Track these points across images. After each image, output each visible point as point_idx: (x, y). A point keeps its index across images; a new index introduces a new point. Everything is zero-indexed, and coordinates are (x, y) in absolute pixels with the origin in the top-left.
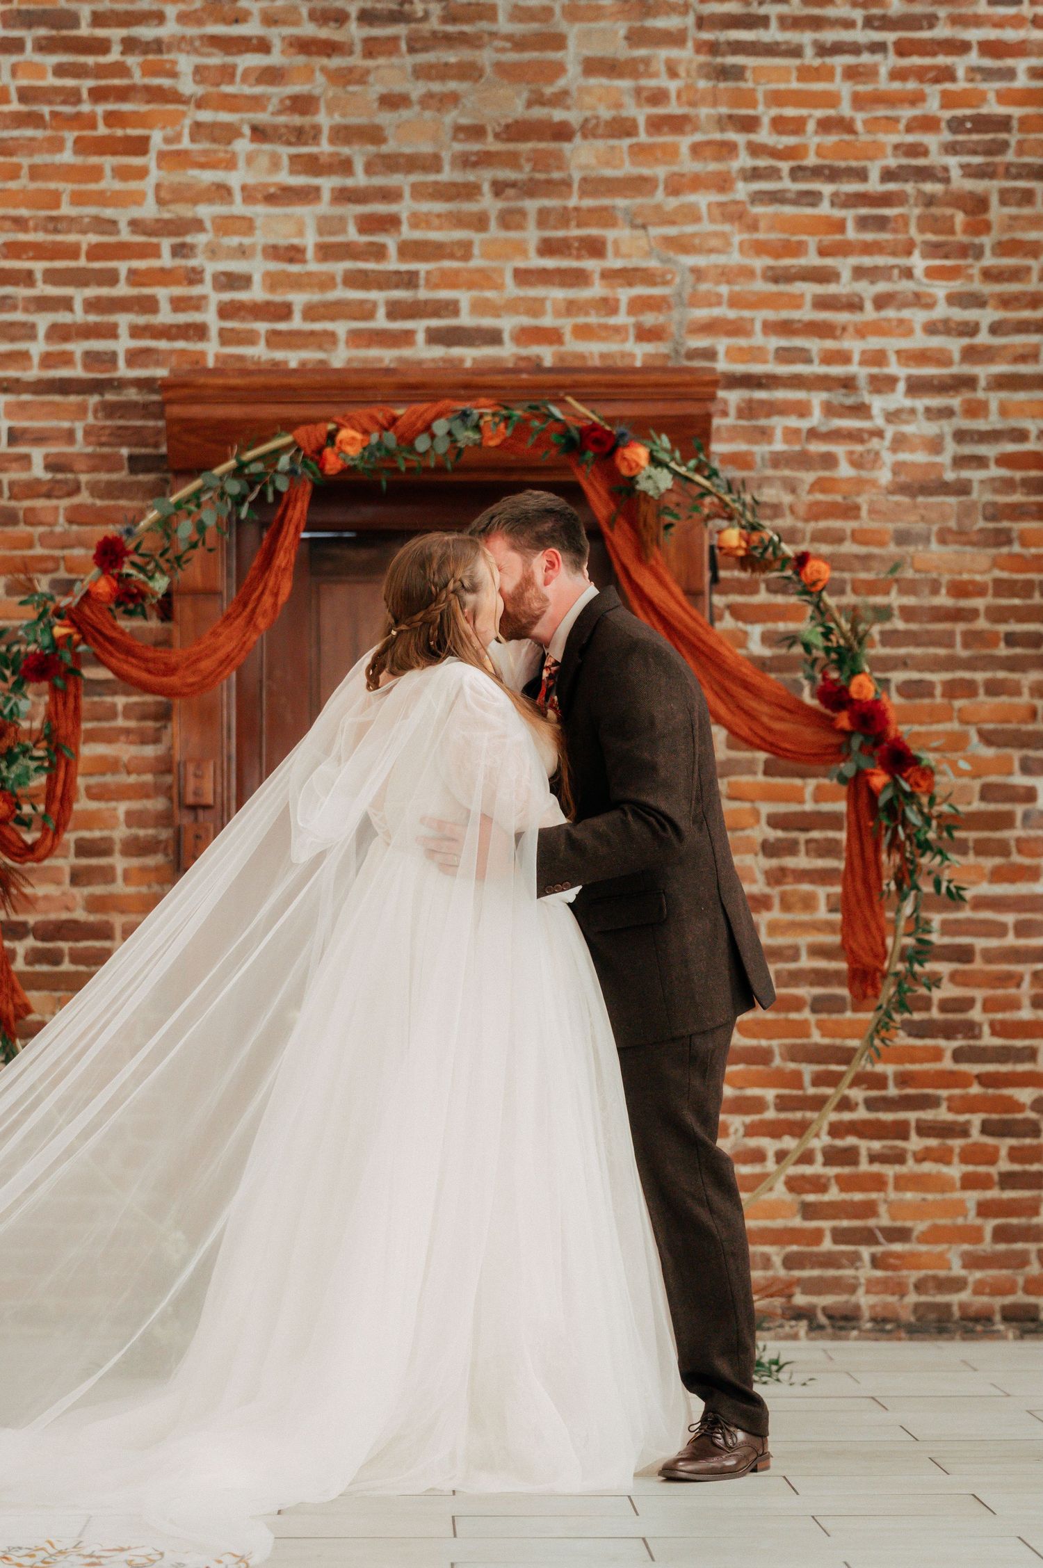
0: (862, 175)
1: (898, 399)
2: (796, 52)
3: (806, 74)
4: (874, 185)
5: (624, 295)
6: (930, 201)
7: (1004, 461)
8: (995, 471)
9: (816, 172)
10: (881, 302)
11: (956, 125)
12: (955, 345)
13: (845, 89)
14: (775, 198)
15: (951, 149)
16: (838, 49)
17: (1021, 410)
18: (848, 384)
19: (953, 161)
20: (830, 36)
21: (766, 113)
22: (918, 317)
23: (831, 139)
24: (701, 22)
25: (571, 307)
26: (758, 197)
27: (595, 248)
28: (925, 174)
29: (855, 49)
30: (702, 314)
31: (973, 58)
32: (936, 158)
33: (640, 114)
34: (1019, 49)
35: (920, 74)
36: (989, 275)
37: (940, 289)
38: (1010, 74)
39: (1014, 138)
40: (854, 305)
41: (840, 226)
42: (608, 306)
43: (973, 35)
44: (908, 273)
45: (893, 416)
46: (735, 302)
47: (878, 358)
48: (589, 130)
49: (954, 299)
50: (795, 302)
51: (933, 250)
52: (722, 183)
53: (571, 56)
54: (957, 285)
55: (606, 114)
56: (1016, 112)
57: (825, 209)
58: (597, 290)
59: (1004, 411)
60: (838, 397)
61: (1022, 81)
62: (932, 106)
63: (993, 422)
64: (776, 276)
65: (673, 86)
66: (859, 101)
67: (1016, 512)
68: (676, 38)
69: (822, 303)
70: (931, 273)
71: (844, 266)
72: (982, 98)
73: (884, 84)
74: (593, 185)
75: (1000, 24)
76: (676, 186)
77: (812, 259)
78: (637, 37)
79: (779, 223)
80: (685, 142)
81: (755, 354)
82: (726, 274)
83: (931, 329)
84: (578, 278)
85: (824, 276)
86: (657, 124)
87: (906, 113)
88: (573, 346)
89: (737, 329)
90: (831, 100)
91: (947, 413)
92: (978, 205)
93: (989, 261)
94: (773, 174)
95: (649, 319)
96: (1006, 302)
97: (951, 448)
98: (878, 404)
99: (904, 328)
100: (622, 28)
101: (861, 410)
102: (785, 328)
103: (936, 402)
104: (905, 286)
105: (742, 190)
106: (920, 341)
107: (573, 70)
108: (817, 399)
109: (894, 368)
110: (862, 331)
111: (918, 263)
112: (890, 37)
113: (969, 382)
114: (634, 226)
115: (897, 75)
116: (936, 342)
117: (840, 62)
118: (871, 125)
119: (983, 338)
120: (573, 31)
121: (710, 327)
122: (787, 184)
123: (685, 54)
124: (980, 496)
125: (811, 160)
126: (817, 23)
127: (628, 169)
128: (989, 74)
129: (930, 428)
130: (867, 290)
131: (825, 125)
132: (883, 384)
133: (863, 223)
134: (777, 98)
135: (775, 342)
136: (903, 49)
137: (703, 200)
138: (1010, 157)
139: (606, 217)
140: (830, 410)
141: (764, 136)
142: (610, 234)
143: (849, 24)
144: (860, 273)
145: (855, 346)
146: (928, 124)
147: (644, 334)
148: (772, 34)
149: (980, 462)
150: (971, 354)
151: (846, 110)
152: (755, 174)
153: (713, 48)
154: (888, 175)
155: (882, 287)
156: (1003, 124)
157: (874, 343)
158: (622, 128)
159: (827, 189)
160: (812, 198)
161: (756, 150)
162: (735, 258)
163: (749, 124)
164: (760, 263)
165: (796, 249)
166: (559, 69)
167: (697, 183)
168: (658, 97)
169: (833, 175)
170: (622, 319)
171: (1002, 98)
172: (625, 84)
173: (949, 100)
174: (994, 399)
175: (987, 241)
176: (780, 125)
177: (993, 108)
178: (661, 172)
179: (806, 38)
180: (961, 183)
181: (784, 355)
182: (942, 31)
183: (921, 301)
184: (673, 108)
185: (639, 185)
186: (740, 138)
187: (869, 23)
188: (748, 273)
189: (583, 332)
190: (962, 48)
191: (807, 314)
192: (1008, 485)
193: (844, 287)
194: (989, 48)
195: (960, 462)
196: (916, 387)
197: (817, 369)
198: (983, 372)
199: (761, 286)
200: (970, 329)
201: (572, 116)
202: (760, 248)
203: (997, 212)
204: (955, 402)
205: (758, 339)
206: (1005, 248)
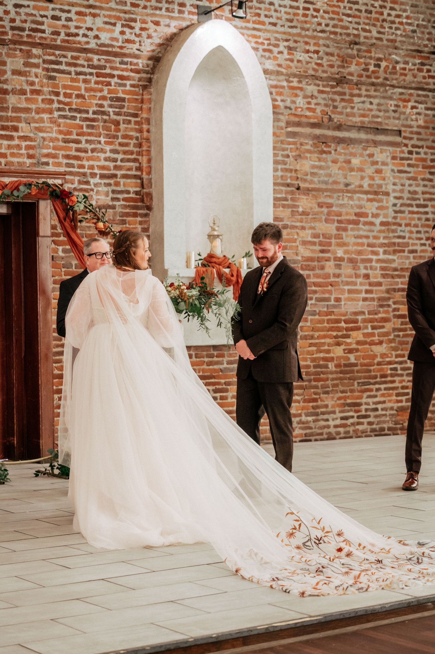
0: (87, 112)
1: (97, 180)
2: (69, 73)
3: (72, 80)
4: (91, 115)
5: (24, 144)
6: (105, 121)
7: (124, 199)
8: (122, 203)
9: (76, 110)
10: (93, 151)
11: (111, 99)
12: (111, 164)
13: (83, 86)
14: (65, 117)
15: (111, 106)
16: (81, 73)
17: (129, 185)
18: (84, 175)
19: (111, 110)
20: (79, 69)
21: (62, 91)
22: (102, 156)
23: (79, 100)
24: (44, 61)
25: (9, 147)
26: (61, 117)
27: (16, 129)
28: (104, 113)
29: (85, 74)
30: (45, 151)
31: (116, 80)
32: (106, 109)
33: (28, 88)
34: (127, 78)
35: (102, 83)
36: (120, 144)
37: (108, 148)
38: (125, 85)
39: (126, 104)
40: (86, 151)
41: (82, 127)
42: (19, 147)
43: (116, 73)
44: (100, 142)
45: (96, 185)
46: (54, 148)
47: (92, 167)
48: (14, 92)
49: (112, 151)
50: (70, 149)
51: (107, 136)
52: (51, 112)
53: (8, 68)
54: (112, 147)
55: (18, 88)
56: (127, 97)
57: (78, 121)
58: (16, 142)
59: (124, 185)
60: (82, 179)
61: (128, 88)
62: (105, 93)
63: (121, 188)
64: (66, 141)
65: (37, 80)
66: (86, 90)
67: (127, 215)
68: (37, 66)
69: (78, 150)
70: (105, 142)
71: (83, 139)
72: (118, 92)
73: (93, 85)
74: (16, 110)
75: (123, 70)
76: (38, 111)
77: (74, 137)
78: (26, 64)
79: (66, 125)
80: (40, 98)
81: (59, 165)
82: (52, 140)
83: (106, 159)
84: (11, 138)
85: (78, 142)
86: (33, 92)
87: (99, 94)
88: (10, 159)
89: (55, 156)
90: (79, 88)
91: (109, 185)
92: (117, 123)
93: (120, 140)
94: (63, 110)
95: (31, 152)
96: (125, 153)
97: (111, 195)
98: (92, 181)
99: (98, 159)
100: (22, 61)
101: (87, 183)
102: (67, 157)
103: (107, 181)
104: (99, 146)
105: (56, 114)
106: (103, 163)
107: (9, 73)
108: (77, 179)
109: (96, 171)
110: (88, 159)
111: (102, 140)
112: (94, 71)
113: (115, 176)
114: (26, 123)
115: (96, 83)
116: (107, 163)
117: (81, 77)
118: (90, 97)
119: (119, 163)
120: (9, 60)
121: (47, 155)
122: (68, 113)
123: (39, 71)
124: (119, 210)
125: (74, 107)
126: (75, 65)
127: (24, 105)
128: (120, 85)
129: (105, 189)
130: (90, 147)
131: (78, 96)
132: (93, 175)
133: (88, 126)
134: (65, 87)
135: (65, 161)
136: (98, 75)
137: (45, 116)
138: (125, 110)
139: (18, 119)
140: (80, 182)
141: (61, 98)
142: (20, 125)
143: (83, 66)
144: (87, 141)
145: (86, 163)
146: (104, 98)
147: (30, 156)
148: (63, 67)
149: (118, 199)
150: (116, 167)
151: (83, 92)
152: (59, 109)
153: (47, 70)
154: (94, 113)
155: (93, 146)
156: (123, 100)
157: (91, 163)
158: (23, 92)
159: (78, 115)
160: (74, 118)
161: (59, 102)
162: (54, 135)
163: (57, 94)
164: (61, 137)
165: (70, 133)
166: (5, 72)
167: (44, 111)
168: (32, 84)
169: (80, 111)
170: (23, 151)
171: (124, 92)
172: (23, 78)
173: (110, 92)
174: (122, 181)
175: (120, 134)
176: (66, 95)
177: (121, 95)
178: (34, 107)
179: (72, 69)
180: (113, 117)
181: (68, 165)
182: (108, 71)
183: (103, 151)
184: (37, 87)
185: (27, 110)
186: (55, 98)
187: (89, 66)
188: (57, 139)
189: (13, 155)
190: (113, 76)
191: (73, 153)
192: (126, 207)
193: (83, 145)
194: (121, 77)
195: (113, 199)
196: (102, 176)
197: (76, 170)
198: (119, 173)
199: (61, 144)
200: (115, 160)
201: (9, 87)
202: (61, 132)
203: (122, 126)
204: (112, 181)
205: (61, 160)
206: (125, 137)
